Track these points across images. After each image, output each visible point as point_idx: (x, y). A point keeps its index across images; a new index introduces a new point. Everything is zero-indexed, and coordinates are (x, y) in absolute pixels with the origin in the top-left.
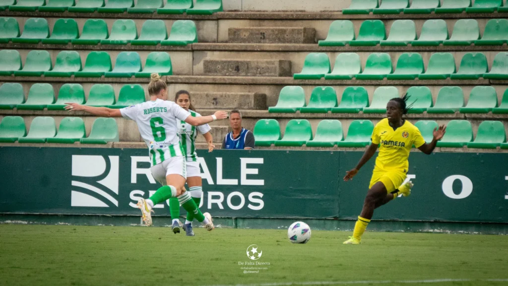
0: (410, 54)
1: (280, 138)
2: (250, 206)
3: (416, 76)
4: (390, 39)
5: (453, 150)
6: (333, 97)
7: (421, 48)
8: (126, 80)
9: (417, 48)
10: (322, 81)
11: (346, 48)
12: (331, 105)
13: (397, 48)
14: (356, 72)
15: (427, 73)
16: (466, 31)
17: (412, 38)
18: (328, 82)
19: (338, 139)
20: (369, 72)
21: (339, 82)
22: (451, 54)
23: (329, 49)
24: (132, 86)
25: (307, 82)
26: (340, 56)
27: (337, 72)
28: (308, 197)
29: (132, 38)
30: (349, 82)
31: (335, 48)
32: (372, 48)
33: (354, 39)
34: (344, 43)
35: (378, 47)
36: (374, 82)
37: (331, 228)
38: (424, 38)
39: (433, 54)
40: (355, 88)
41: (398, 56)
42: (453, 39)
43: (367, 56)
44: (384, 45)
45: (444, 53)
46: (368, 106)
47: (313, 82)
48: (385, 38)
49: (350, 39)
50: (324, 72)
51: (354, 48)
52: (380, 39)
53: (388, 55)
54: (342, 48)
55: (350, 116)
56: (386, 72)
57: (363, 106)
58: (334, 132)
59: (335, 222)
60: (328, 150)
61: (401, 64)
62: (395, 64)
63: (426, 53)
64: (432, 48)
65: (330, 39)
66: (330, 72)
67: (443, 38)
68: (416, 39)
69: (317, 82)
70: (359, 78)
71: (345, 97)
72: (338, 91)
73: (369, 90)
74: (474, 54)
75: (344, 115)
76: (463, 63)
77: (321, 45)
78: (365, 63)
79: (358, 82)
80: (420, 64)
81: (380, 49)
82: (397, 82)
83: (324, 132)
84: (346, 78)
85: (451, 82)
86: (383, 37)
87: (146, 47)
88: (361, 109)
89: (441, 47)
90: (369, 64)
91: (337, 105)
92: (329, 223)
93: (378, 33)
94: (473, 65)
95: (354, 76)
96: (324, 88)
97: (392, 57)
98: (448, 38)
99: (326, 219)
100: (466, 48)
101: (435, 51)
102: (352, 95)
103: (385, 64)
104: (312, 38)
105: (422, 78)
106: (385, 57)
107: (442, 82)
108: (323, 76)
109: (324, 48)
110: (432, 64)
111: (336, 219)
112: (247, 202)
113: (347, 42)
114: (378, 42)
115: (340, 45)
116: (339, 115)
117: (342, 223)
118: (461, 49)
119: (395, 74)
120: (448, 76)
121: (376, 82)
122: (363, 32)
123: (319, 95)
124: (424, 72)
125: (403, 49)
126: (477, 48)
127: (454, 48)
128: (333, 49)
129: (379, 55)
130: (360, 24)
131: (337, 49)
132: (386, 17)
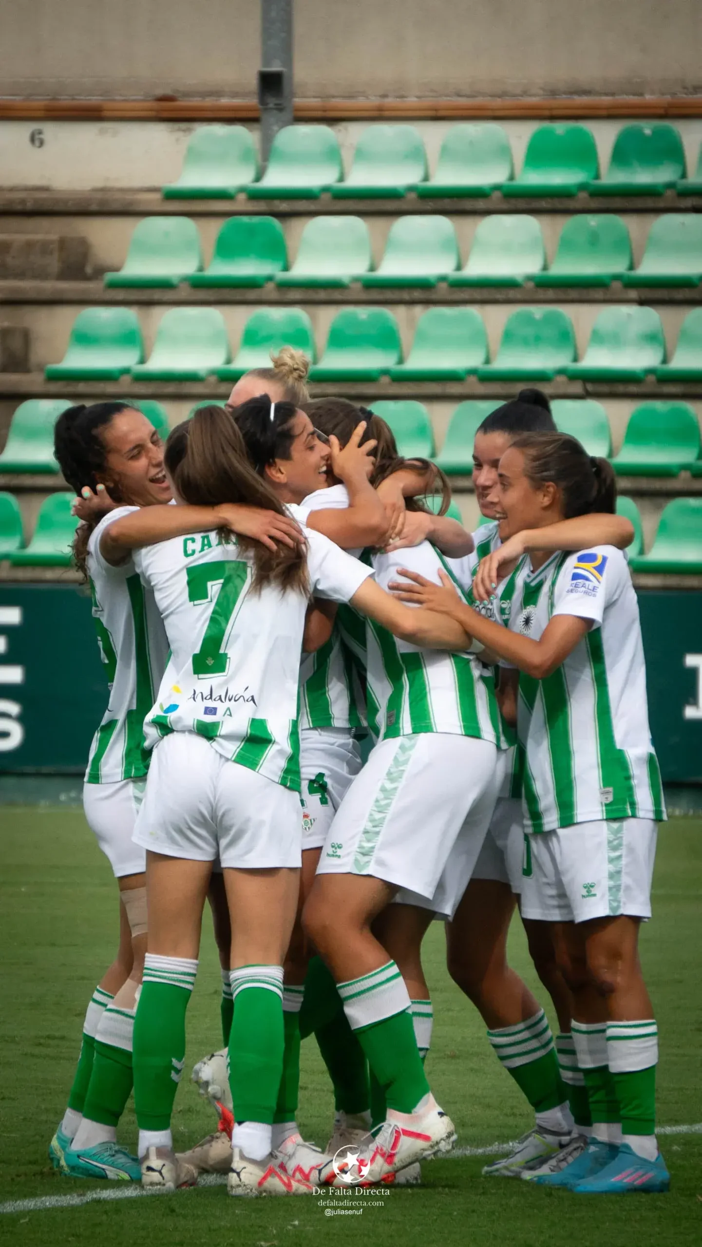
0: (363, 313)
1: (23, 546)
3: (382, 372)
9: (375, 295)
10: (125, 385)
11: (184, 293)
13: (322, 295)
15: (408, 365)
16: (506, 249)
17: (360, 268)
18: (139, 389)
20: (251, 360)
22: (473, 310)
23: (132, 295)
25: (81, 387)
26: (168, 317)
27: (163, 361)
31: (150, 294)
32: (252, 295)
33: (201, 269)
34: (175, 281)
35: (269, 293)
38: (393, 267)
39: (418, 309)
41: (329, 316)
42: (476, 269)
43: (243, 316)
44: (283, 286)
45: (455, 309)
47: (97, 387)
48: (286, 268)
49: (188, 268)
50: (128, 360)
51: (202, 295)
52: (272, 269)
53: (298, 312)
54: (169, 295)
61: (339, 340)
62: (321, 337)
63: (401, 310)
64: (417, 294)
65: (136, 268)
66: (142, 361)
67: (444, 266)
68: (372, 269)
69: (111, 388)
70: (224, 377)
72: (171, 414)
74: (538, 311)
76: (509, 337)
77: (114, 286)
78: (238, 337)
80: (390, 339)
81: (274, 296)
84: (192, 378)
85: (481, 389)
86: (280, 265)
89: (443, 290)
90: (250, 339)
93: (263, 252)
94: (535, 341)
95: (209, 372)
97: (313, 322)
98: (459, 268)
100: (512, 294)
101: (428, 302)
104: (80, 264)
105: (399, 378)
106: (292, 321)
107: (454, 389)
108: (124, 371)
109: (121, 295)
110: (423, 339)
113: (184, 280)
114: (271, 278)
115: (165, 285)
118: (499, 296)
119: (319, 365)
120: (471, 372)
122: (223, 249)
124: (401, 361)
125: (337, 295)
126: (541, 294)
127: (485, 294)
128: (145, 295)
129: (277, 314)
130: (216, 227)
131: (157, 295)
132: (284, 206)
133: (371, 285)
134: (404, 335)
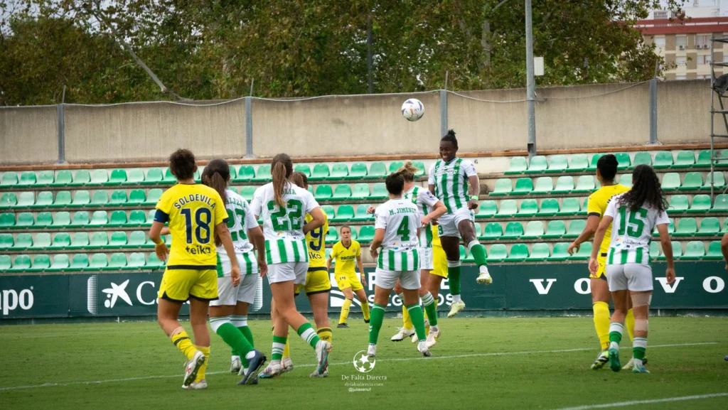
0: (550, 200)
1: (466, 257)
2: (447, 303)
3: (554, 214)
4: (537, 190)
5: (580, 262)
6: (500, 229)
7: (556, 195)
8: (364, 223)
9: (554, 195)
10: (492, 218)
11: (507, 197)
12: (498, 235)
13: (541, 196)
14: (514, 212)
15: (561, 212)
17: (550, 189)
18: (496, 219)
19: (504, 257)
20: (522, 212)
21: (503, 219)
22: (576, 198)
23: (496, 197)
24: (368, 227)
25: (482, 220)
26: (504, 202)
27: (502, 213)
28: (485, 296)
29: (366, 195)
30: (510, 219)
31: (500, 197)
32: (524, 196)
33: (512, 190)
34: (506, 194)
35: (528, 195)
36: (526, 219)
37: (501, 316)
38: (559, 189)
39: (565, 199)
40: (514, 223)
41: (542, 201)
42: (578, 189)
43: (522, 201)
44: (532, 194)
45: (572, 198)
46: (523, 234)
47: (486, 219)
48: (533, 190)
49: (509, 190)
50: (494, 213)
51: (512, 197)
52: (530, 190)
53: (535, 200)
54: (505, 197)
55: (512, 241)
56: (534, 211)
57: (520, 234)
58: (501, 252)
59: (504, 312)
60: (497, 264)
61: (544, 206)
62: (540, 206)
63: (560, 199)
64: (564, 195)
65: (497, 191)
66: (497, 213)
67: (571, 188)
68: (553, 189)
69: (489, 220)
70: (516, 216)
71: (508, 229)
72: (503, 225)
73: (523, 224)
75: (507, 241)
77: (491, 195)
78: (520, 206)
79: (516, 219)
80: (557, 206)
81: (530, 196)
82: (542, 218)
83: (494, 252)
84: (509, 216)
85: (578, 217)
87: (376, 201)
88: (519, 237)
89: (570, 194)
90: (523, 207)
91: (502, 234)
92: (501, 313)
93: (528, 186)
95: (513, 215)
96: (493, 224)
97: (538, 202)
98: (574, 188)
99: (498, 310)
101: (567, 197)
102: (513, 227)
103: (533, 206)
104: (485, 191)
105: (558, 215)
106: (533, 202)
107: (572, 217)
108: (493, 215)
109: (492, 197)
110: (564, 205)
111: (504, 310)
112: (446, 300)
113: (508, 193)
114: (528, 192)
115: (503, 195)
116: (505, 241)
117: (509, 312)
119: (540, 212)
120: (576, 213)
121: (528, 218)
122: (518, 186)
123: (490, 228)
124: (559, 211)
125: (544, 196)
127: (580, 194)
128: (499, 197)
129: (529, 201)
130: (516, 180)
131: (501, 197)
132: (533, 175)
133: (553, 193)
134: (560, 203)
